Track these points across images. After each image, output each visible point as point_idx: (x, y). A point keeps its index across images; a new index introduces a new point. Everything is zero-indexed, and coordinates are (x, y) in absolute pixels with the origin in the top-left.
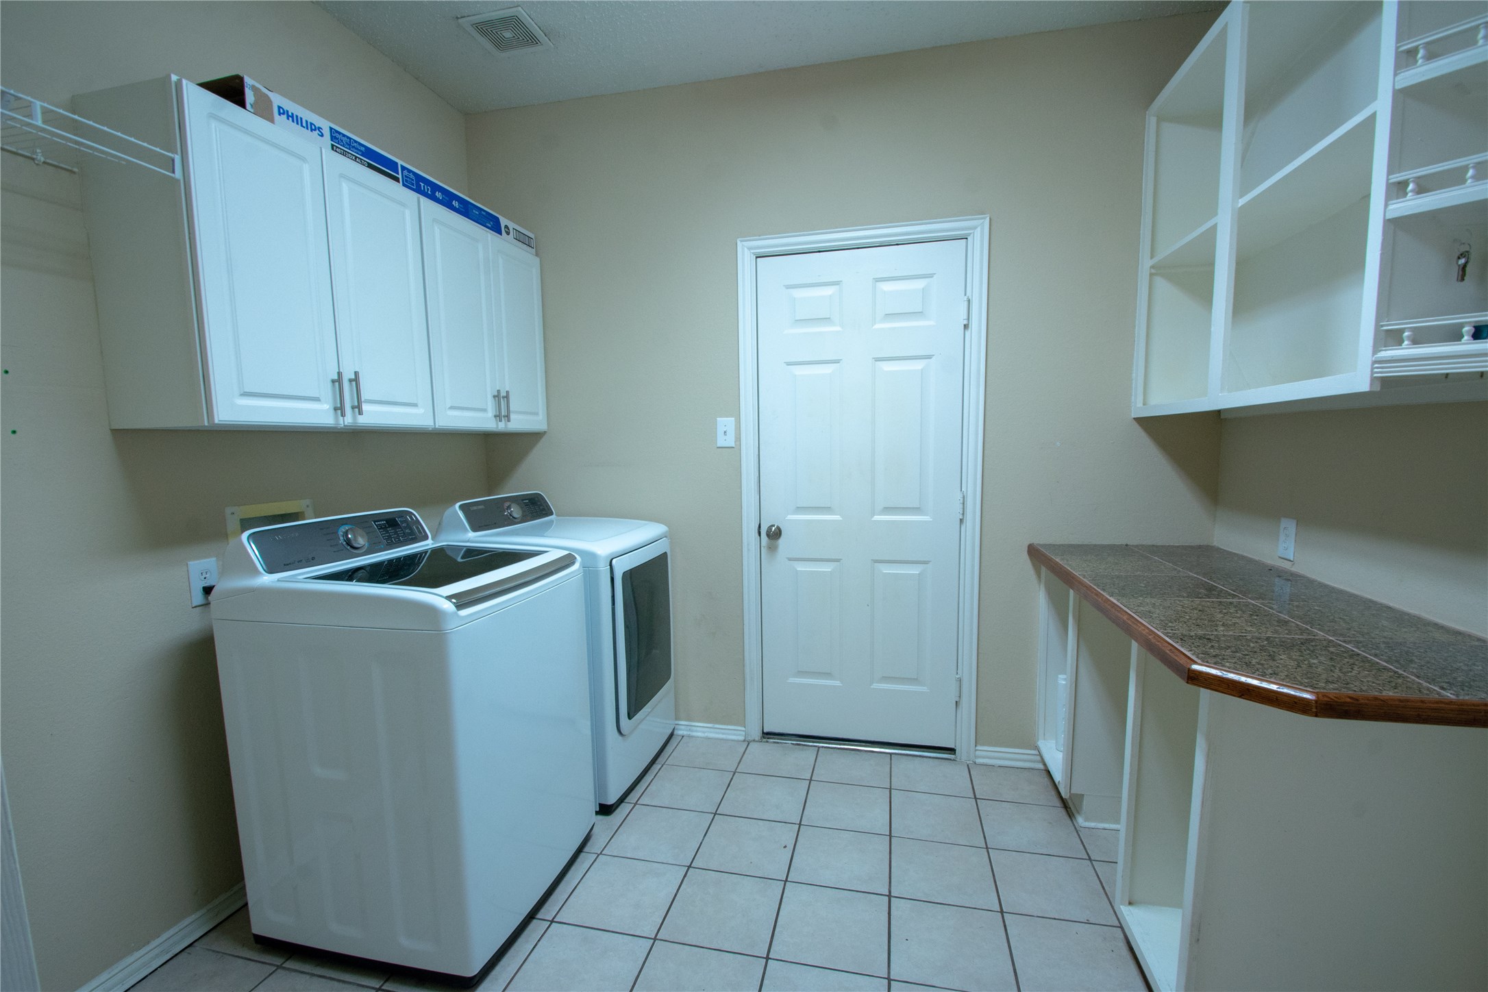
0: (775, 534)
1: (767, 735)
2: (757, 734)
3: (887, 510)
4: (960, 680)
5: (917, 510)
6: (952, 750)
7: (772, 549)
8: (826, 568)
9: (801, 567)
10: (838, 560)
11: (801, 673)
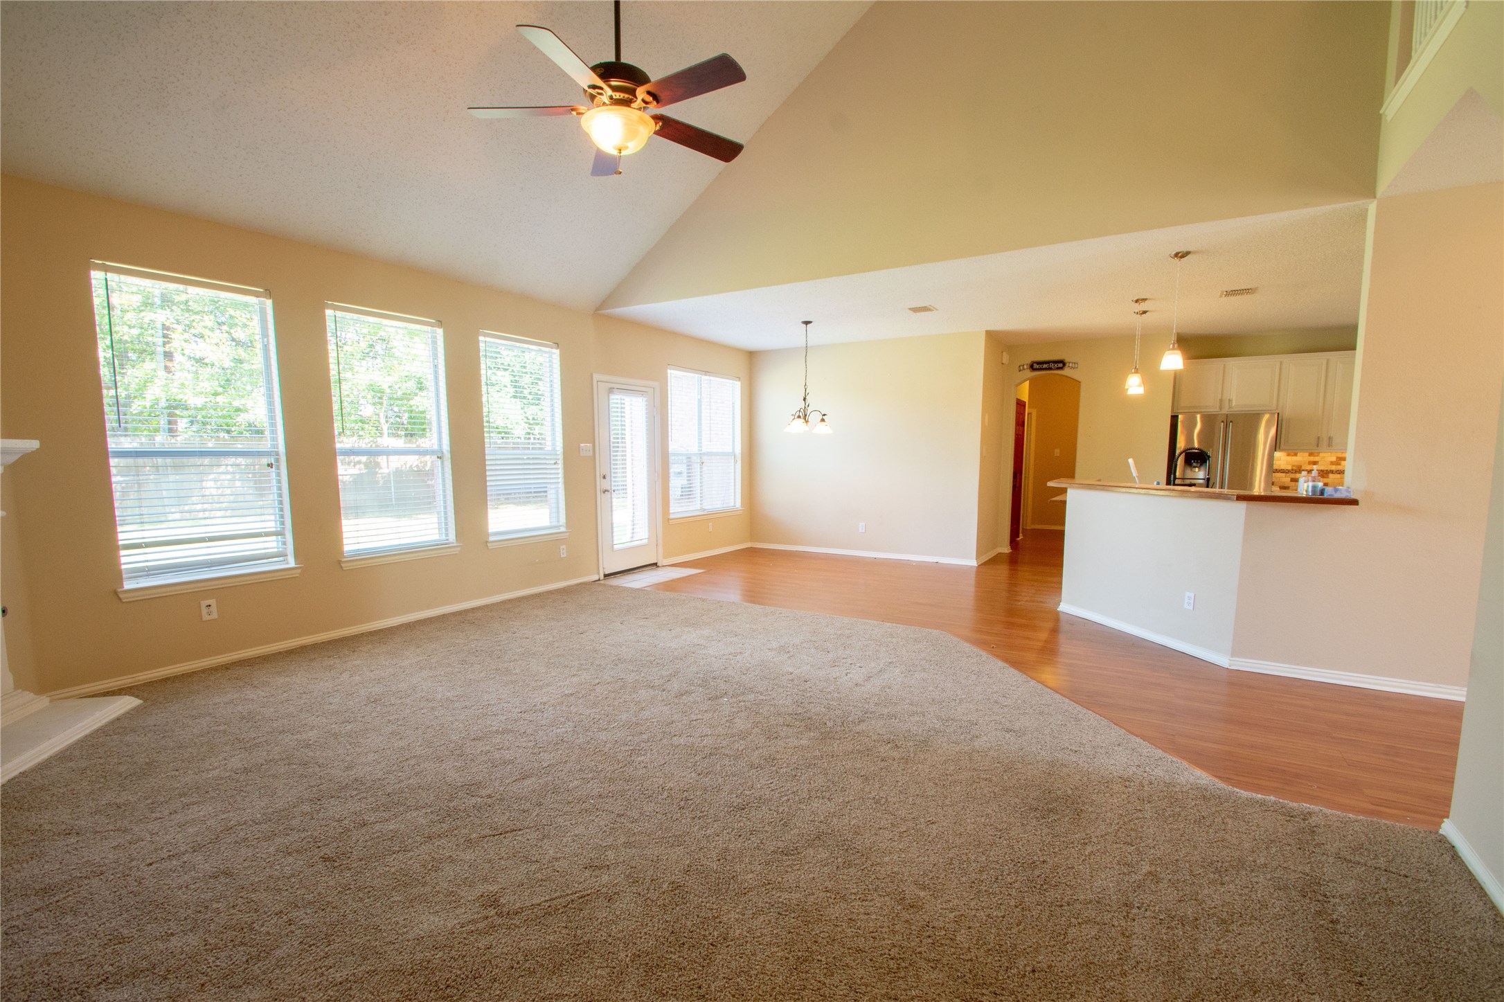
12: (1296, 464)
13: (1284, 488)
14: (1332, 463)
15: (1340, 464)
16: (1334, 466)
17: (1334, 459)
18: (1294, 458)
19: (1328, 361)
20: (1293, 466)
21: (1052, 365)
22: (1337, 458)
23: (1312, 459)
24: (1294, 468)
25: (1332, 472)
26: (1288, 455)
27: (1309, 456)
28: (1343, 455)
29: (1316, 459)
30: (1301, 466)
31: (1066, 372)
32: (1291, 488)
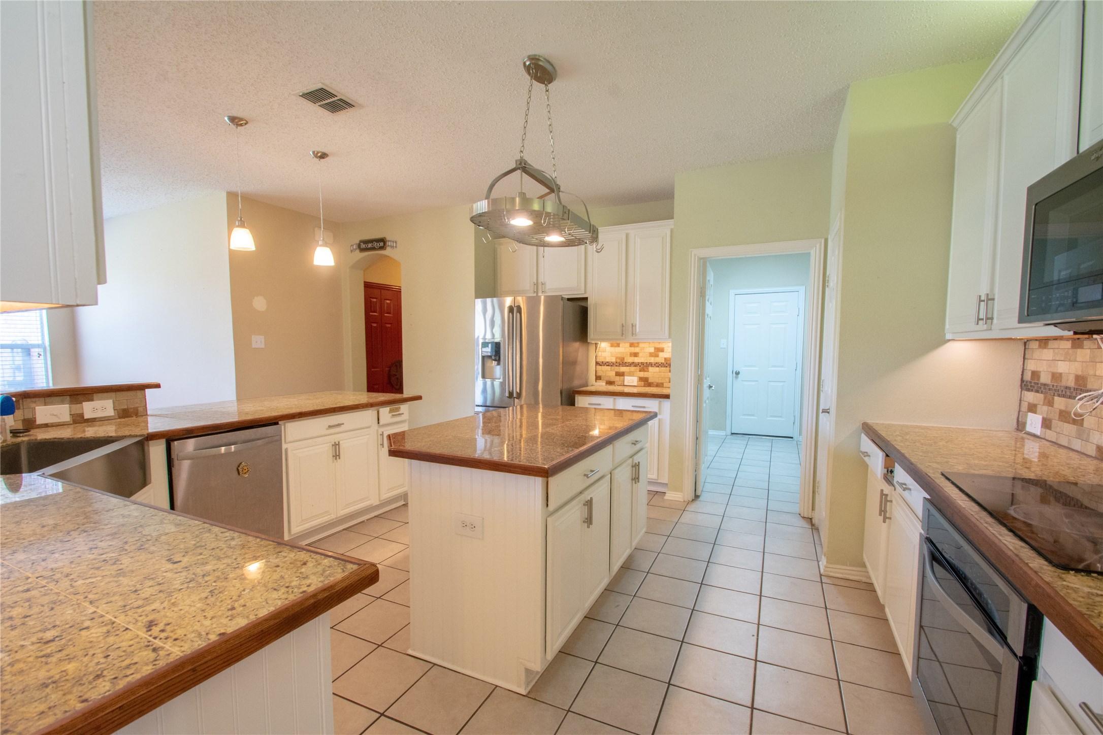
0: (737, 373)
1: (732, 434)
2: (729, 433)
3: (773, 366)
4: (795, 416)
5: (782, 366)
6: (792, 438)
7: (737, 378)
8: (753, 383)
9: (745, 383)
10: (757, 381)
11: (744, 415)
12: (619, 355)
13: (610, 383)
14: (651, 355)
15: (658, 356)
16: (653, 358)
17: (652, 350)
18: (617, 350)
19: (627, 235)
20: (617, 358)
21: (376, 245)
22: (655, 348)
23: (633, 350)
24: (618, 361)
25: (651, 364)
26: (612, 346)
27: (631, 346)
28: (661, 346)
29: (636, 350)
30: (624, 358)
31: (388, 252)
32: (616, 383)
